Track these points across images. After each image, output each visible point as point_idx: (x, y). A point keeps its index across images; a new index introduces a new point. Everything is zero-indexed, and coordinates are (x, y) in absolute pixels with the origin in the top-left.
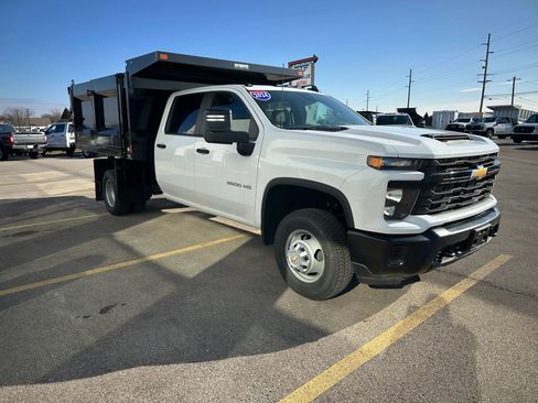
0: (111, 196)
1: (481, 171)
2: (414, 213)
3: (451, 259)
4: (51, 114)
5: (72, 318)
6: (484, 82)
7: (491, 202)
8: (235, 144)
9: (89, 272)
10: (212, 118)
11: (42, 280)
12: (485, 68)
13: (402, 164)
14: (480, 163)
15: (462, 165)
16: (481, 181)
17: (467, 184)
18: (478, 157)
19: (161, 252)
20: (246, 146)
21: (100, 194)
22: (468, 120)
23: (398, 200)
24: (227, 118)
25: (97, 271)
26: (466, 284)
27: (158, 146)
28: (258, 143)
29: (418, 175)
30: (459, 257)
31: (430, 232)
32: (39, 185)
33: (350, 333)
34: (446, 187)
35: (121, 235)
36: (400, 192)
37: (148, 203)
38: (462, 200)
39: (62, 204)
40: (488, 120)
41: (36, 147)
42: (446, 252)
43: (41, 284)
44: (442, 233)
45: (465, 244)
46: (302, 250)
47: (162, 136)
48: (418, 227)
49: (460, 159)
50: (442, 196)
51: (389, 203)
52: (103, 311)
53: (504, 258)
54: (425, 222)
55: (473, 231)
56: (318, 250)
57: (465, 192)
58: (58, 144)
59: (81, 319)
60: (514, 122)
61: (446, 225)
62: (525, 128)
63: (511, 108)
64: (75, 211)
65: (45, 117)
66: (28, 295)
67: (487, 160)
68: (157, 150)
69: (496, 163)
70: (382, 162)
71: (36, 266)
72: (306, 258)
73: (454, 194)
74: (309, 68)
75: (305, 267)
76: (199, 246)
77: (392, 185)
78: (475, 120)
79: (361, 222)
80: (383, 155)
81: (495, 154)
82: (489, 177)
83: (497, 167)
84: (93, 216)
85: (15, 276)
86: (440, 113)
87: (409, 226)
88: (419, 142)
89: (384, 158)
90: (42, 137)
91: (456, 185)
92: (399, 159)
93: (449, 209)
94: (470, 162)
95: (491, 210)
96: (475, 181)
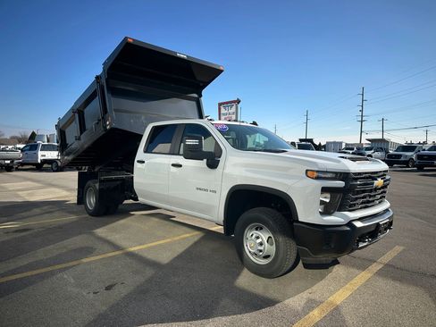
0: (91, 201)
1: (379, 182)
2: (339, 210)
3: (365, 244)
4: (19, 136)
5: (84, 294)
6: (362, 121)
7: (386, 205)
8: (205, 160)
9: (85, 260)
10: (190, 142)
11: (50, 265)
12: (362, 111)
13: (329, 175)
14: (379, 177)
15: (367, 178)
16: (380, 189)
17: (371, 191)
18: (376, 173)
19: (141, 244)
20: (213, 162)
21: (81, 199)
22: (353, 149)
23: (328, 201)
24: (201, 142)
25: (92, 259)
26: (375, 267)
27: (138, 161)
28: (222, 160)
29: (341, 184)
30: (370, 243)
31: (350, 224)
32: (20, 193)
33: (295, 302)
34: (358, 193)
35: (101, 232)
36: (329, 195)
37: (120, 207)
38: (369, 202)
39: (46, 207)
40: (367, 149)
41: (12, 162)
42: (362, 239)
43: (50, 269)
44: (359, 224)
45: (374, 233)
46: (258, 238)
47: (140, 154)
48: (343, 220)
49: (366, 173)
50: (357, 199)
51: (322, 203)
52: (108, 288)
53: (399, 249)
54: (346, 216)
55: (378, 224)
56: (270, 237)
57: (370, 196)
58: (30, 160)
59: (92, 295)
60: (387, 152)
61: (361, 219)
62: (395, 155)
63: (383, 141)
64: (56, 214)
65: (13, 138)
66: (42, 277)
67: (382, 174)
68: (137, 165)
69: (387, 177)
70: (316, 174)
71: (40, 254)
72: (261, 244)
73: (363, 198)
74: (234, 107)
75: (261, 251)
76: (169, 240)
77: (324, 190)
78: (358, 149)
79: (303, 216)
80: (317, 169)
81: (386, 171)
82: (385, 187)
83: (389, 180)
84: (73, 218)
85: (26, 263)
86: (331, 143)
87: (335, 219)
88: (339, 162)
89: (317, 171)
90: (19, 154)
91: (364, 191)
92: (327, 172)
93: (361, 208)
94: (372, 176)
95: (387, 210)
96: (376, 189)
